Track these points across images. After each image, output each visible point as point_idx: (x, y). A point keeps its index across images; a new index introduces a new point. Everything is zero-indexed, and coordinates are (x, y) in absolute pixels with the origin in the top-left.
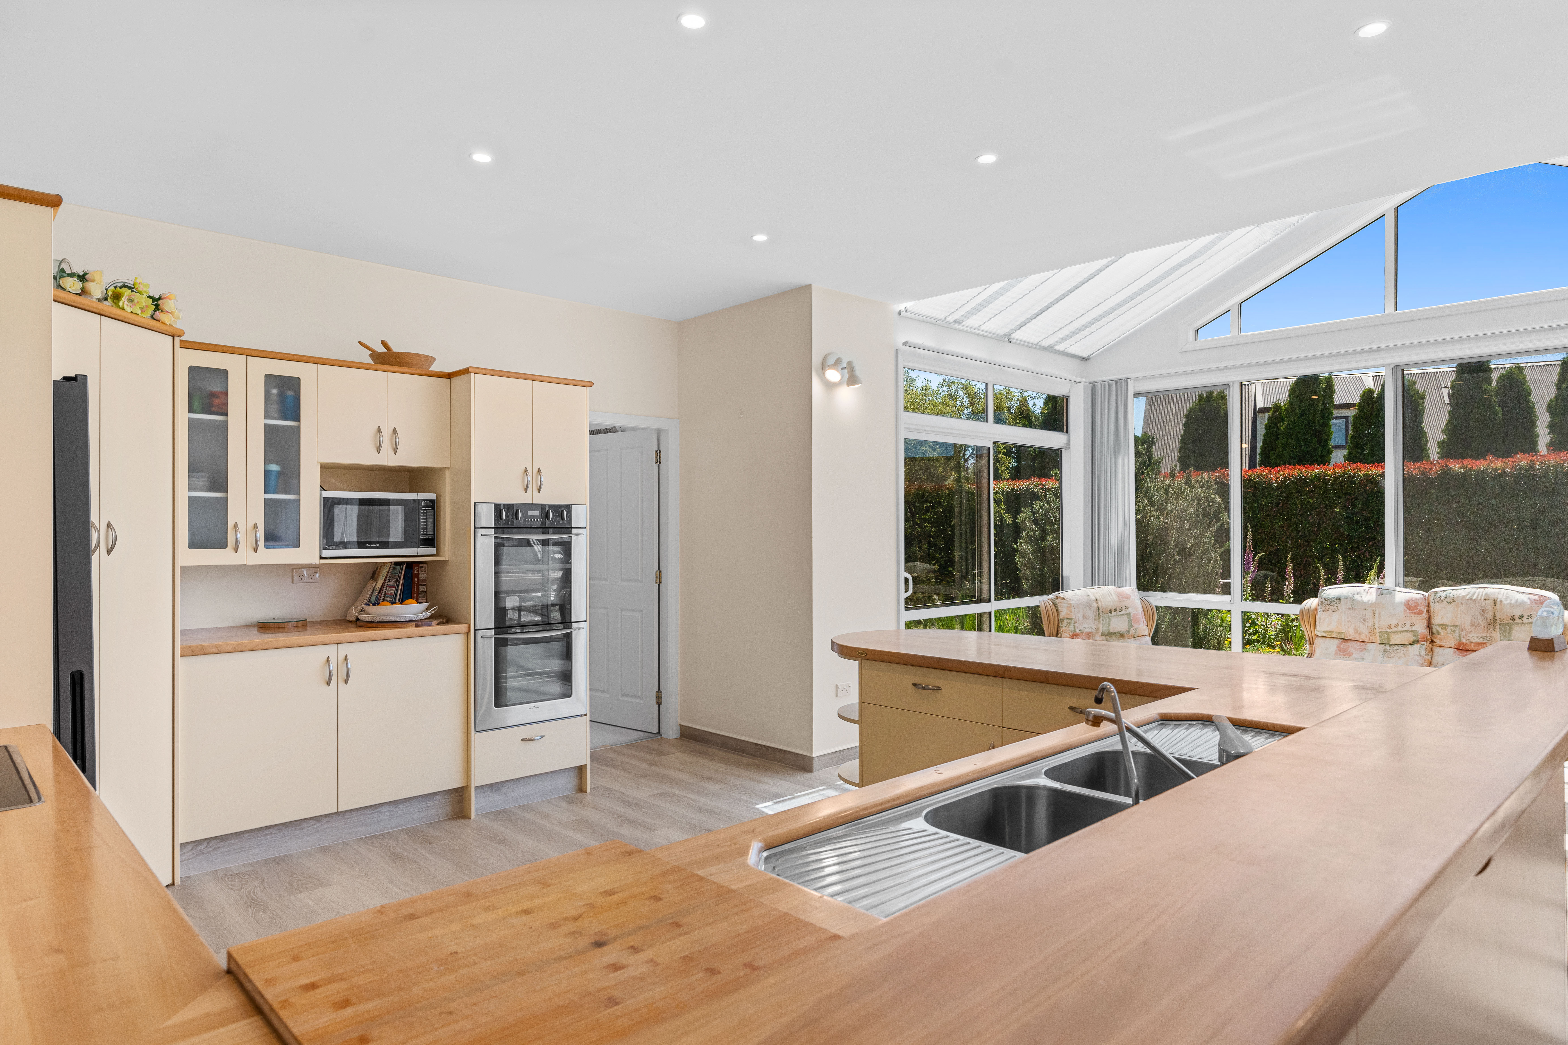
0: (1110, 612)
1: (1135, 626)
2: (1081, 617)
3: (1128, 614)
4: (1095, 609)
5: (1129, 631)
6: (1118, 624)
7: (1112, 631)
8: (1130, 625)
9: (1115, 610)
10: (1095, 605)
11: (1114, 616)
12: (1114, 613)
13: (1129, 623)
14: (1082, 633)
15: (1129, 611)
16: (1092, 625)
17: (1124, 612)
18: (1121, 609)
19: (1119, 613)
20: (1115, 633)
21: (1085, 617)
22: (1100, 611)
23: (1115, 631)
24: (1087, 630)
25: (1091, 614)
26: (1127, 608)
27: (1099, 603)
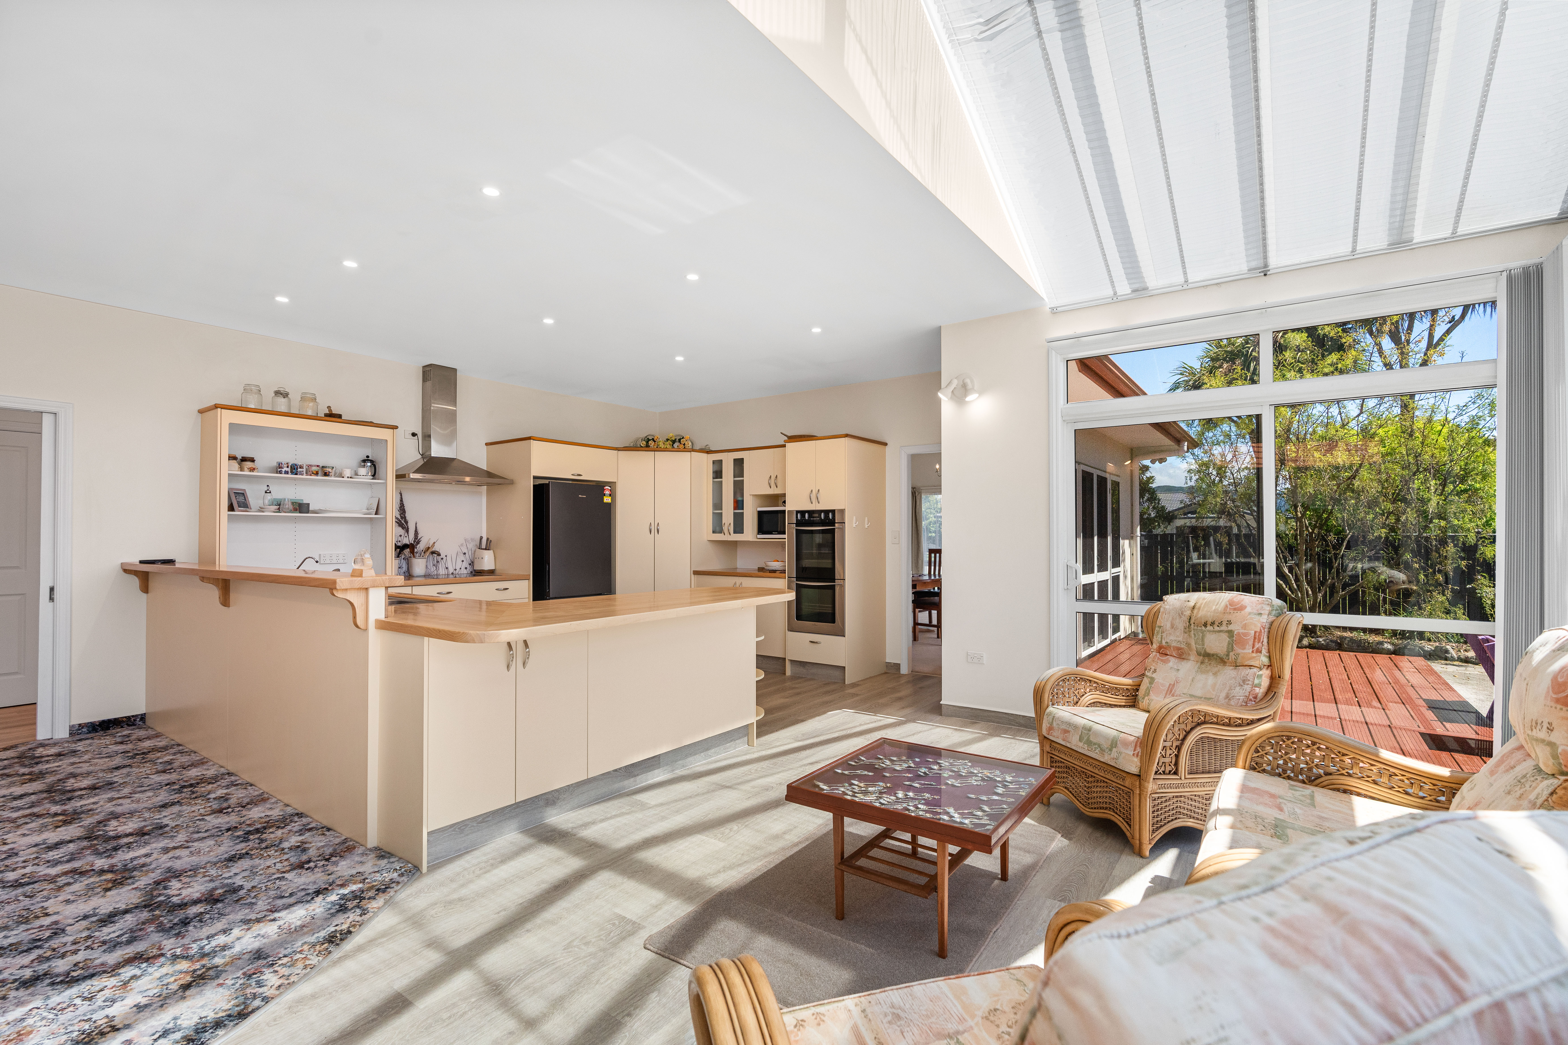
0: (1205, 625)
1: (1238, 650)
2: (1169, 625)
3: (1230, 633)
4: (1186, 619)
5: (1228, 655)
6: (1216, 643)
7: (1208, 651)
8: (1230, 648)
9: (1213, 624)
10: (1188, 613)
11: (1209, 631)
12: (1209, 628)
13: (1229, 644)
14: (1169, 647)
15: (1231, 627)
16: (1180, 639)
17: (1224, 628)
18: (1221, 623)
19: (1217, 628)
20: (1213, 655)
21: (1172, 626)
22: (1192, 622)
23: (1212, 652)
24: (1174, 644)
25: (1181, 624)
26: (1229, 622)
27: (1195, 611)
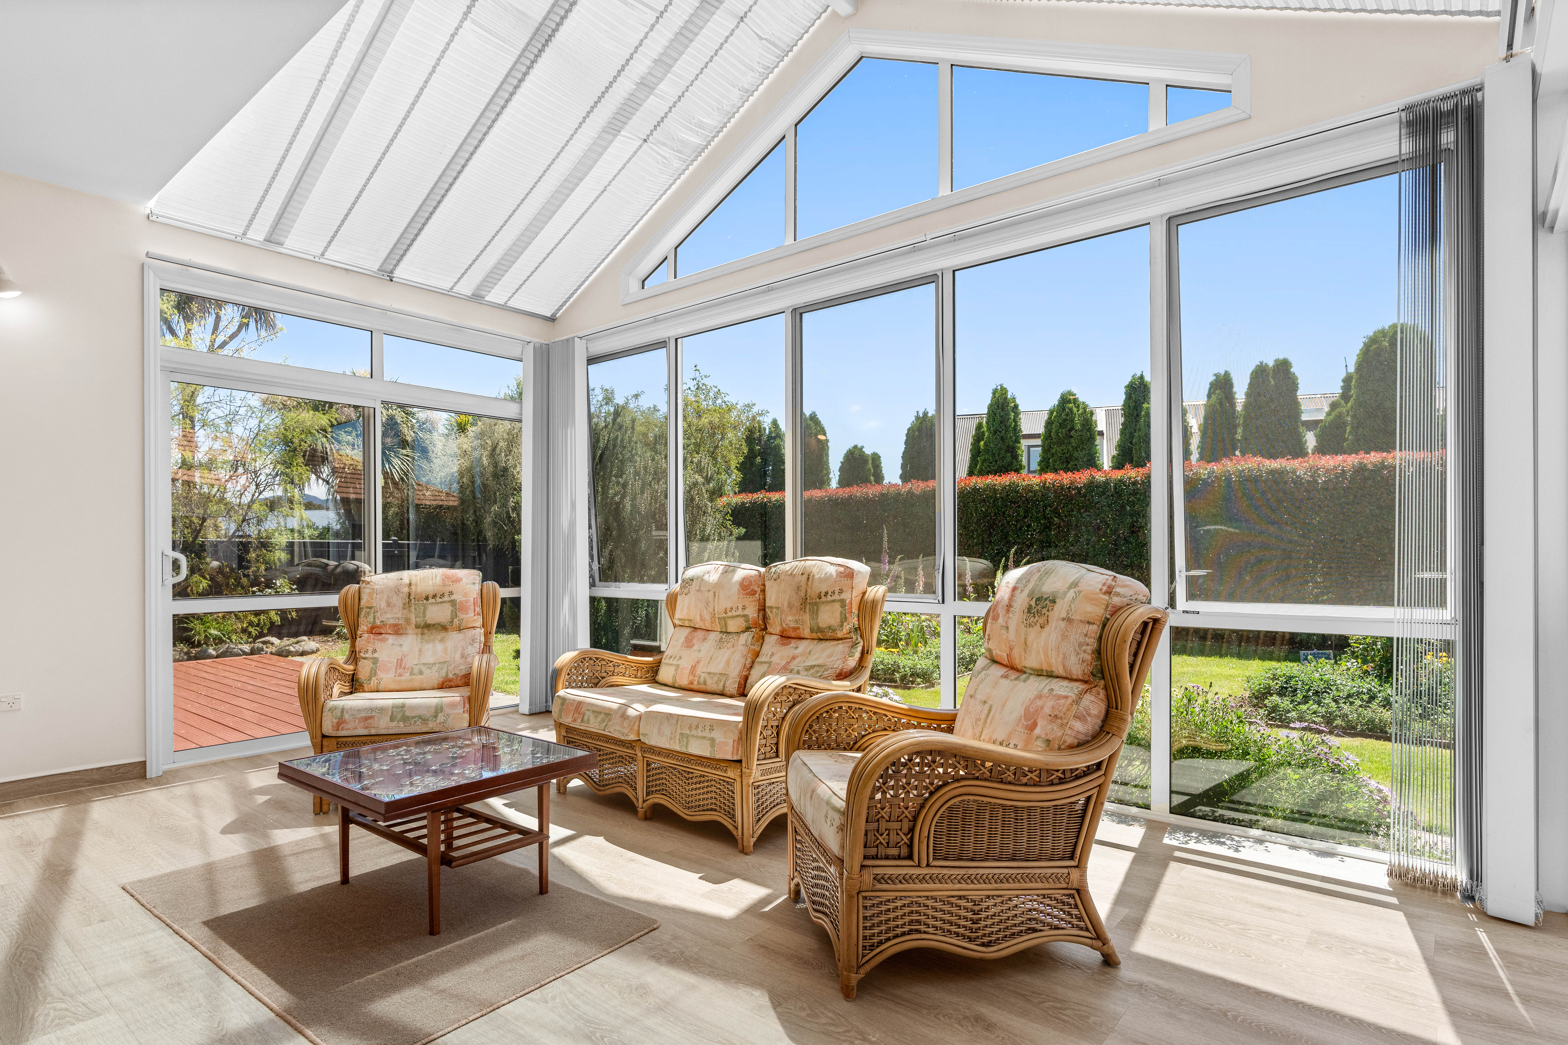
0: (427, 598)
1: (461, 615)
2: (383, 604)
3: (453, 603)
4: (405, 596)
5: (452, 622)
6: (437, 613)
7: (429, 622)
8: (454, 615)
9: (434, 596)
10: (406, 590)
11: (432, 604)
12: (431, 600)
13: (452, 612)
14: (385, 625)
15: (453, 597)
16: (399, 615)
17: (446, 598)
18: (443, 595)
19: (439, 600)
20: (434, 625)
21: (389, 604)
22: (412, 597)
23: (433, 622)
24: (391, 622)
25: (398, 602)
26: (451, 593)
27: (413, 587)
